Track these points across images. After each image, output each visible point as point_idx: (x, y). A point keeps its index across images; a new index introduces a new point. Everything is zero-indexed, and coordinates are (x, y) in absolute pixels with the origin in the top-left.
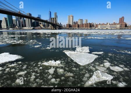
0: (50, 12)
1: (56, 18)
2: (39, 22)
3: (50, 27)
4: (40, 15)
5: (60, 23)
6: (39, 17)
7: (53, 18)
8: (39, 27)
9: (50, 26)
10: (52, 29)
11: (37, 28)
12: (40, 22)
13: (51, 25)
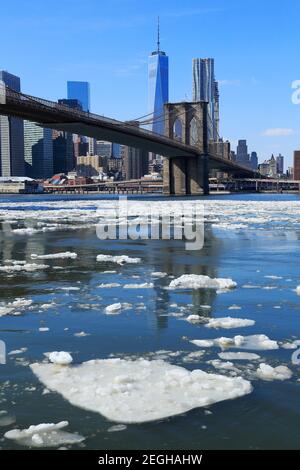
0: (163, 62)
1: (204, 105)
2: (76, 138)
3: (153, 175)
4: (84, 87)
5: (242, 144)
6: (72, 103)
7: (187, 106)
8: (71, 176)
9: (157, 169)
10: (172, 195)
11: (57, 182)
12: (80, 134)
13: (163, 161)
